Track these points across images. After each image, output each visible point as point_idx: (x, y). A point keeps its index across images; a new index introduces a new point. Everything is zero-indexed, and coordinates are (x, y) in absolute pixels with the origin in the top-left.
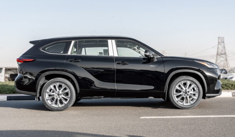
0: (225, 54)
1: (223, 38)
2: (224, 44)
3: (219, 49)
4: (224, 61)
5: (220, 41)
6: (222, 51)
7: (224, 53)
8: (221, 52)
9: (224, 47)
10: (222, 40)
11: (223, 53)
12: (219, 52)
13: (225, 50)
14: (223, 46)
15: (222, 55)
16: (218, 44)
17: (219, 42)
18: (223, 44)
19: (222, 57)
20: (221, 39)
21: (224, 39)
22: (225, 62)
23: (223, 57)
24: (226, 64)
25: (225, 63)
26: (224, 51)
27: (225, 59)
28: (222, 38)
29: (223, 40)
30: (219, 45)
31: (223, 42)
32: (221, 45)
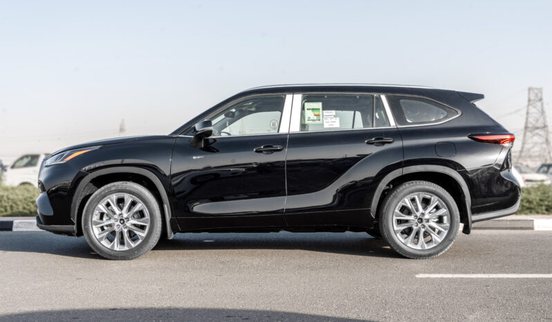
0: (545, 127)
1: (540, 90)
2: (542, 105)
3: (530, 115)
4: (542, 143)
5: (532, 97)
6: (537, 121)
7: (543, 125)
8: (534, 122)
9: (543, 112)
10: (536, 95)
11: (540, 124)
12: (531, 123)
13: (544, 118)
14: (540, 109)
15: (537, 131)
16: (529, 105)
17: (529, 100)
18: (539, 104)
19: (537, 134)
20: (536, 91)
21: (541, 93)
22: (544, 146)
23: (540, 135)
24: (547, 151)
25: (545, 149)
26: (541, 120)
27: (544, 140)
28: (537, 89)
29: (539, 95)
30: (530, 107)
31: (541, 100)
32: (534, 107)
